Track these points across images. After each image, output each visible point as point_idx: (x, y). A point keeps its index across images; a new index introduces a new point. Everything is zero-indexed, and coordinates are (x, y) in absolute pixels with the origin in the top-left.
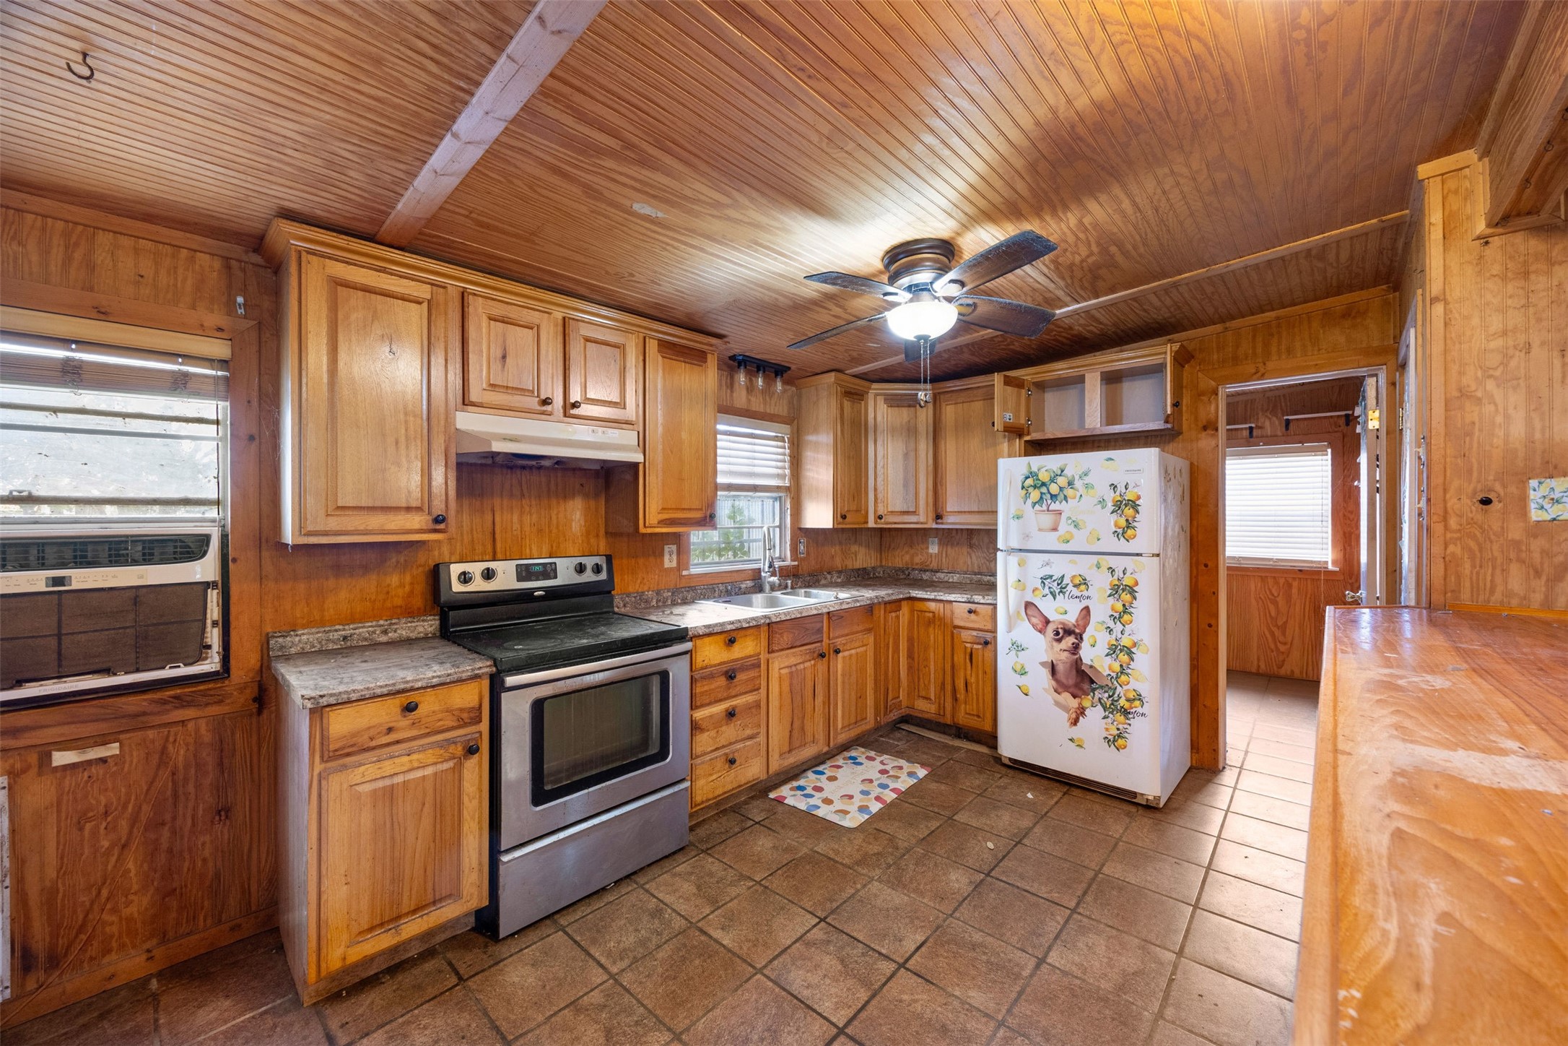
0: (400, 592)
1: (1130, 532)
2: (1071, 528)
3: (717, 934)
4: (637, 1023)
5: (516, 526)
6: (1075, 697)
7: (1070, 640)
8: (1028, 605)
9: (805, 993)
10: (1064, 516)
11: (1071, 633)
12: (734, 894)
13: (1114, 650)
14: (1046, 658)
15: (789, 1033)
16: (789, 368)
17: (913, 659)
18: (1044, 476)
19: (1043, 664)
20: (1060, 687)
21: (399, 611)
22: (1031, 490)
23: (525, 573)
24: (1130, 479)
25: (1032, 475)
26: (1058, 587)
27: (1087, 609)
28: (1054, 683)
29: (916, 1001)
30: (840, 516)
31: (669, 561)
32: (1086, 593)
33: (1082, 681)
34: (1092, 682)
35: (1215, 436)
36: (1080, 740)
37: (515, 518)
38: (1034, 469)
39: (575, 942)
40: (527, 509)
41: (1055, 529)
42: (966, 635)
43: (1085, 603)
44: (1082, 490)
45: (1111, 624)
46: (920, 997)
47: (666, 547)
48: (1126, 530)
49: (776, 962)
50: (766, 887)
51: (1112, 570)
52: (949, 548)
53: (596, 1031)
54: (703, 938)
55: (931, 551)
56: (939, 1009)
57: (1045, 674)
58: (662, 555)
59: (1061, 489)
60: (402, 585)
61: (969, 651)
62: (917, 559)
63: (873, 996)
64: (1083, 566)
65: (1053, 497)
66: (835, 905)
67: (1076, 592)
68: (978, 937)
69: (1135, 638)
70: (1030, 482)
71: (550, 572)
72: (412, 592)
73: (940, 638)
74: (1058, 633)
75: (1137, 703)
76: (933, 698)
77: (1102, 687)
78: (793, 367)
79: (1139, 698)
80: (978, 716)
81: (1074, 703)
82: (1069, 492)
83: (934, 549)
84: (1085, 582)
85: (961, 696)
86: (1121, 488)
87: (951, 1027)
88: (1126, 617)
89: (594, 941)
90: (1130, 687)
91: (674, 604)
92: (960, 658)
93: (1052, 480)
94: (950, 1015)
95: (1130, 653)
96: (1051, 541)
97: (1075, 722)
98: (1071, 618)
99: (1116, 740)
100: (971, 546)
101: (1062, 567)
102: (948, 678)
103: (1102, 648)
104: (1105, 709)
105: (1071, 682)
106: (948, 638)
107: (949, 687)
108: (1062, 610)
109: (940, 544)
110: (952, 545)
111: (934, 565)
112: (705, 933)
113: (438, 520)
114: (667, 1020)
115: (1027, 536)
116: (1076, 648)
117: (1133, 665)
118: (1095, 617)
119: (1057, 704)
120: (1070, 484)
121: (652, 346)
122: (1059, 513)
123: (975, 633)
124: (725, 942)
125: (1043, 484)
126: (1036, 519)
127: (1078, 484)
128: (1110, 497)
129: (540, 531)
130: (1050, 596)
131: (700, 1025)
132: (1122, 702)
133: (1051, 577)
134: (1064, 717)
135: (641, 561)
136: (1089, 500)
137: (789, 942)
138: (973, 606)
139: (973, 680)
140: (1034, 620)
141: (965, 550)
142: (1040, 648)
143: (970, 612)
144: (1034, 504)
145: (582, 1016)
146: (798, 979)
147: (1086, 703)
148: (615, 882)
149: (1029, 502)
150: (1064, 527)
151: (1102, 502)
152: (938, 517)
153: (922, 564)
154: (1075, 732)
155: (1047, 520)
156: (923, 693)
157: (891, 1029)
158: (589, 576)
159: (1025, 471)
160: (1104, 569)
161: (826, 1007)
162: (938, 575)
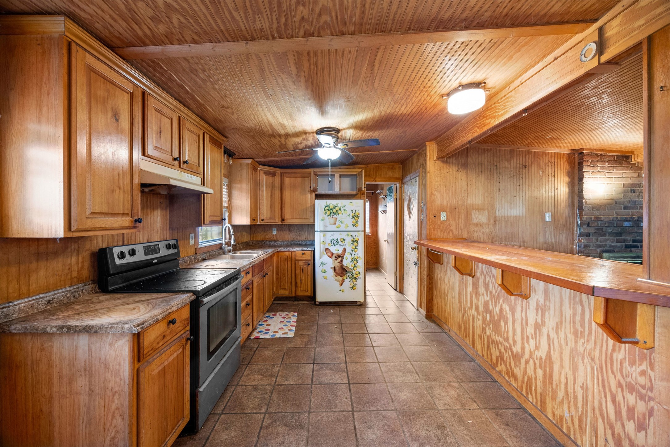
0: (76, 268)
1: (357, 224)
2: (340, 223)
3: (286, 383)
4: (293, 417)
6: (341, 277)
7: (340, 259)
8: (327, 249)
9: (331, 382)
10: (338, 220)
11: (340, 257)
12: (277, 371)
13: (352, 260)
14: (332, 266)
15: (338, 392)
16: (235, 154)
17: (279, 275)
18: (331, 207)
19: (331, 268)
20: (337, 274)
21: (75, 280)
22: (327, 211)
23: (147, 251)
24: (357, 208)
25: (327, 206)
26: (335, 242)
27: (345, 249)
28: (335, 274)
30: (253, 219)
31: (192, 241)
32: (344, 244)
33: (343, 271)
34: (346, 271)
35: (364, 197)
36: (343, 290)
38: (328, 204)
39: (234, 414)
41: (335, 224)
42: (301, 263)
43: (344, 247)
44: (343, 211)
45: (351, 252)
47: (190, 235)
48: (355, 225)
49: (314, 380)
50: (286, 364)
51: (352, 236)
52: (281, 232)
53: (281, 428)
54: (283, 386)
55: (273, 233)
57: (332, 271)
58: (189, 238)
59: (337, 211)
60: (77, 264)
61: (302, 268)
62: (267, 237)
63: (347, 373)
64: (343, 235)
65: (334, 213)
66: (313, 358)
67: (341, 244)
68: (355, 348)
69: (358, 256)
70: (327, 208)
71: (156, 250)
72: (82, 267)
73: (290, 265)
74: (336, 257)
75: (359, 275)
76: (287, 288)
77: (349, 272)
78: (237, 154)
79: (359, 273)
80: (305, 291)
81: (341, 279)
82: (339, 212)
83: (275, 232)
84: (344, 240)
85: (299, 285)
86: (354, 211)
88: (356, 250)
89: (243, 409)
90: (357, 271)
91: (196, 263)
92: (298, 271)
93: (334, 208)
95: (357, 260)
96: (334, 228)
97: (341, 285)
98: (340, 252)
99: (353, 288)
100: (290, 231)
101: (337, 236)
102: (293, 280)
103: (349, 260)
104: (350, 278)
105: (340, 272)
106: (293, 265)
107: (294, 283)
108: (336, 250)
109: (277, 230)
110: (282, 231)
111: (275, 239)
112: (282, 385)
113: (139, 221)
114: (301, 411)
115: (326, 226)
116: (342, 261)
117: (358, 264)
118: (347, 251)
119: (336, 280)
120: (340, 209)
121: (207, 137)
122: (336, 219)
123: (304, 261)
124: (292, 384)
125: (331, 209)
126: (328, 220)
127: (342, 209)
128: (351, 214)
130: (334, 246)
131: (312, 405)
132: (355, 275)
133: (334, 239)
134: (338, 284)
135: (182, 242)
136: (345, 215)
137: (311, 373)
138: (303, 252)
139: (303, 278)
140: (329, 254)
141: (288, 232)
142: (330, 263)
143: (303, 254)
144: (328, 216)
145: (271, 428)
146: (325, 379)
147: (345, 278)
149: (327, 215)
150: (338, 223)
151: (349, 215)
152: (283, 220)
153: (269, 239)
154: (342, 288)
155: (332, 221)
156: (283, 287)
158: (171, 251)
159: (325, 205)
160: (350, 236)
161: (339, 381)
162: (277, 242)
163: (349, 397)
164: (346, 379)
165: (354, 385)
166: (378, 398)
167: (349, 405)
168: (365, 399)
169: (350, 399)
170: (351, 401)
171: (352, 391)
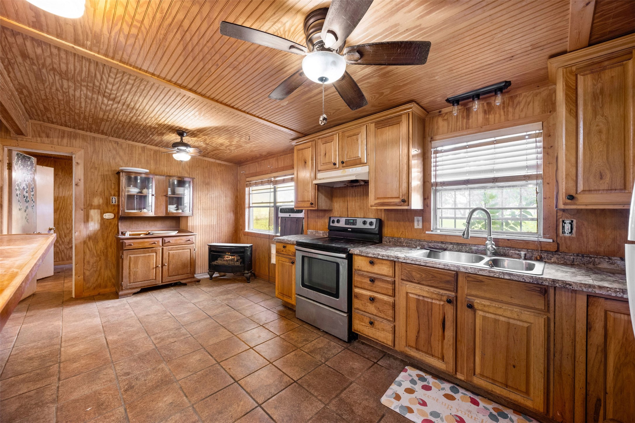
3: (292, 353)
5: (354, 206)
9: (256, 374)
23: (347, 222)
29: (238, 406)
31: (418, 224)
37: (353, 204)
40: (357, 201)
46: (240, 408)
47: (415, 218)
50: (320, 365)
56: (231, 414)
58: (413, 221)
63: (247, 393)
71: (354, 223)
87: (220, 415)
94: (226, 417)
113: (312, 204)
121: (372, 127)
124: (288, 355)
129: (360, 208)
135: (402, 223)
148: (323, 331)
157: (229, 395)
158: (367, 226)
161: (248, 379)
163: (228, 371)
164: (243, 385)
165: (230, 383)
166: (197, 383)
167: (224, 365)
168: (212, 376)
169: (226, 369)
170: (224, 369)
171: (228, 376)
